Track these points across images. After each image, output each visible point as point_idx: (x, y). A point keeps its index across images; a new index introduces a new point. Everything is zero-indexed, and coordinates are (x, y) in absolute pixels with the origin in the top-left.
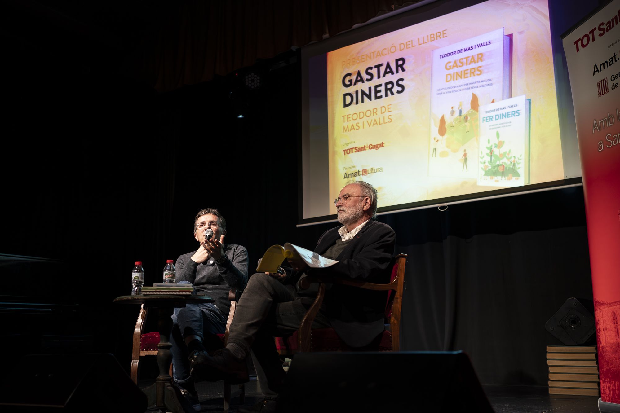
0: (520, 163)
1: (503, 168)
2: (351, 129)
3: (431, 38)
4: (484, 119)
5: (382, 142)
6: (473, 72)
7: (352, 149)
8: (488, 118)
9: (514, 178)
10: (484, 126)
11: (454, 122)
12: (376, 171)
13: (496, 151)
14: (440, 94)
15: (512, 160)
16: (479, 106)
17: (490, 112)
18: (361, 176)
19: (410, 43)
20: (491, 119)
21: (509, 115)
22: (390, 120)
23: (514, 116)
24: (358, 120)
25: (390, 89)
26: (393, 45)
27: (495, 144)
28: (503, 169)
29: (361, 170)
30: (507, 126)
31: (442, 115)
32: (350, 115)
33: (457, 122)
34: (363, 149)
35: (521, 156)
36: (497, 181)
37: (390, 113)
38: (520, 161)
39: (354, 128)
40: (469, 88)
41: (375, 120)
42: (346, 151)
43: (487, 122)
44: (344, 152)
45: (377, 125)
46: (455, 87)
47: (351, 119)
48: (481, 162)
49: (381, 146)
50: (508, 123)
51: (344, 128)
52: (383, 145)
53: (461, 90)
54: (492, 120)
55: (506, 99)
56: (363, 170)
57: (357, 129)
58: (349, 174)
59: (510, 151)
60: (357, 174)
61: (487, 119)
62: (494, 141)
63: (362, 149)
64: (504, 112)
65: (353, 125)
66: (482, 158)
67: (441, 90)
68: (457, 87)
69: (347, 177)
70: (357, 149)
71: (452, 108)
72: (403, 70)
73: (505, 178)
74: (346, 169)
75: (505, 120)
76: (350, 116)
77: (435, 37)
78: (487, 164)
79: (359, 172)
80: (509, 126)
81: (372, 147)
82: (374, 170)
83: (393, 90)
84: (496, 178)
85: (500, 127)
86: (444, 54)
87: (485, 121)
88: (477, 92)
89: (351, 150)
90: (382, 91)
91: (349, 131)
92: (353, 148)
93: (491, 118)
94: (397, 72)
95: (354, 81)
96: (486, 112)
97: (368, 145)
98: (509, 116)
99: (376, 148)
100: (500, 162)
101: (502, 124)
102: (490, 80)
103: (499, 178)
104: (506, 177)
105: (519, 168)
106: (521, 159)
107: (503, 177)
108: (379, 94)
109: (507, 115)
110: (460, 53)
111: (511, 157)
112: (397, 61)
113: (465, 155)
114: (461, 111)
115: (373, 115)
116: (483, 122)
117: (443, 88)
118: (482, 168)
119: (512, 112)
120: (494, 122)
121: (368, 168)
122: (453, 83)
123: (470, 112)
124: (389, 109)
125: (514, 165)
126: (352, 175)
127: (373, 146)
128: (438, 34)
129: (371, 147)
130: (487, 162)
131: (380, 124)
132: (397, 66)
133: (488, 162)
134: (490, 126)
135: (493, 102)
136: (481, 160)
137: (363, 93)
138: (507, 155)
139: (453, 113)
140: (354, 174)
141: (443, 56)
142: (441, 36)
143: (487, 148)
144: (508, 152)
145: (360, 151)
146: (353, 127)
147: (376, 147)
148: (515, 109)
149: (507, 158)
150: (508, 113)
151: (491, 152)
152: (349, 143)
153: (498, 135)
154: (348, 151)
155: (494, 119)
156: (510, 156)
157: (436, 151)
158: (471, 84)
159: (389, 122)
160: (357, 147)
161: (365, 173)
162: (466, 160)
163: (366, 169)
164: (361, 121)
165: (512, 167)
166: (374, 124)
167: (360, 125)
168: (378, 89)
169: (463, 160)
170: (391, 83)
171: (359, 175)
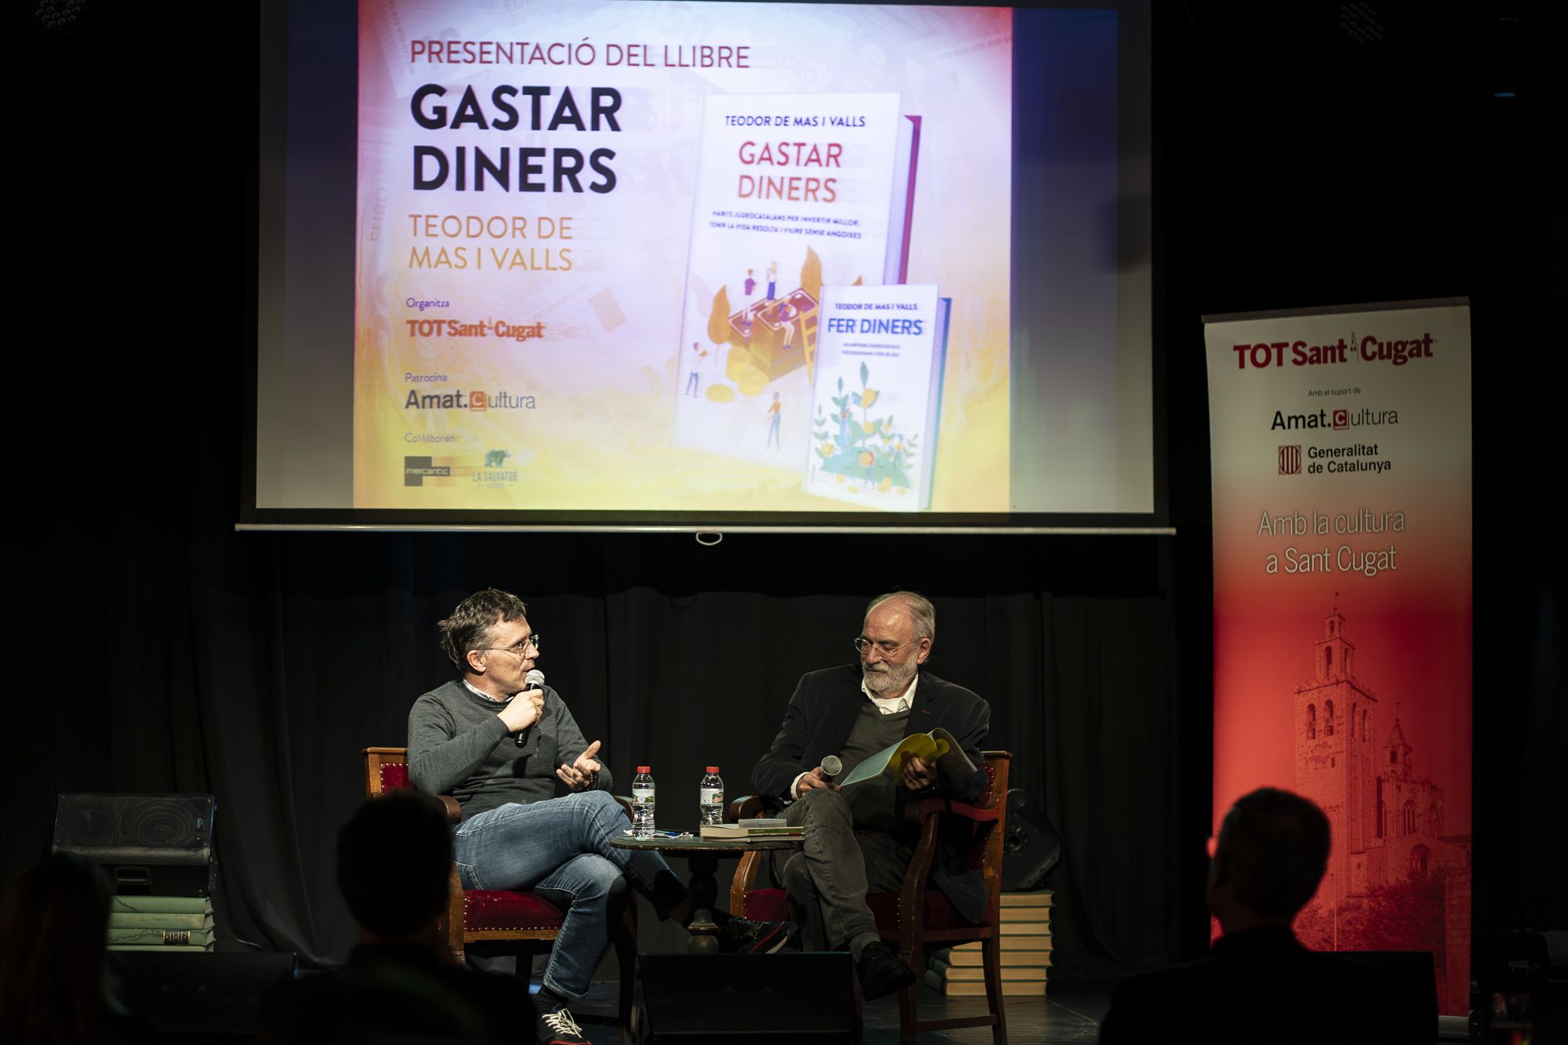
0: (911, 455)
1: (869, 459)
2: (438, 262)
3: (703, 56)
4: (833, 323)
5: (539, 324)
6: (812, 187)
7: (440, 323)
8: (841, 323)
9: (895, 489)
10: (830, 341)
11: (752, 310)
12: (514, 404)
13: (857, 412)
14: (719, 225)
15: (895, 442)
16: (822, 285)
17: (849, 307)
18: (468, 408)
19: (639, 51)
20: (851, 327)
21: (897, 327)
22: (565, 265)
23: (909, 333)
24: (462, 240)
25: (572, 173)
26: (586, 42)
27: (854, 394)
28: (871, 463)
29: (466, 392)
30: (888, 355)
31: (721, 286)
32: (436, 217)
33: (759, 315)
34: (478, 330)
35: (916, 436)
36: (854, 490)
37: (565, 244)
38: (913, 450)
39: (448, 262)
40: (798, 231)
41: (518, 252)
42: (417, 326)
43: (838, 331)
44: (409, 326)
45: (525, 268)
46: (760, 217)
47: (438, 230)
48: (816, 435)
49: (533, 331)
50: (893, 347)
51: (414, 252)
52: (539, 332)
53: (776, 230)
54: (852, 331)
55: (892, 284)
56: (472, 394)
57: (457, 266)
58: (424, 398)
59: (891, 419)
60: (451, 401)
61: (839, 325)
62: (853, 385)
63: (473, 331)
64: (884, 316)
65: (443, 251)
66: (821, 423)
67: (723, 214)
68: (768, 218)
69: (416, 403)
70: (457, 326)
71: (750, 272)
72: (615, 127)
73: (873, 484)
74: (416, 379)
75: (884, 337)
76: (438, 222)
77: (715, 56)
78: (831, 441)
79: (458, 396)
80: (895, 355)
81: (505, 329)
82: (508, 399)
83: (579, 176)
84: (849, 481)
85: (870, 354)
86: (738, 115)
87: (834, 329)
88: (823, 246)
89: (435, 326)
90: (544, 169)
91: (430, 266)
92: (443, 322)
93: (850, 325)
94: (596, 126)
95: (451, 116)
96: (840, 306)
97: (494, 324)
98: (896, 330)
99: (519, 336)
100: (864, 443)
101: (878, 346)
102: (855, 223)
103: (859, 482)
104: (876, 484)
105: (910, 466)
106: (915, 446)
107: (869, 483)
108: (533, 178)
109: (889, 327)
110: (782, 126)
111: (892, 437)
112: (597, 93)
113: (776, 407)
114: (772, 287)
115: (514, 236)
116: (829, 330)
117: (729, 211)
118: (817, 450)
119: (904, 321)
120: (856, 337)
121: (492, 392)
122: (754, 205)
123: (798, 296)
124: (562, 227)
125: (898, 457)
126: (435, 400)
127: (508, 327)
128: (725, 53)
129: (502, 329)
130: (831, 434)
131: (533, 268)
132: (597, 109)
133: (835, 437)
134: (846, 345)
135: (859, 282)
136: (816, 429)
137: (482, 160)
138: (882, 429)
139: (750, 285)
140: (442, 400)
141: (733, 120)
142: (733, 60)
143: (835, 400)
144: (885, 422)
145: (465, 335)
146: (446, 255)
147: (519, 333)
148: (911, 315)
149: (882, 436)
150: (894, 321)
151: (845, 413)
152: (428, 304)
153: (864, 371)
154: (426, 328)
155: (857, 329)
156: (890, 432)
157: (700, 383)
158: (805, 219)
159: (561, 268)
160: (455, 322)
161: (480, 404)
162: (776, 421)
163: (482, 393)
164: (471, 245)
165: (891, 460)
166: (513, 263)
167: (470, 256)
168: (533, 161)
169: (769, 419)
170: (574, 153)
171: (459, 406)
